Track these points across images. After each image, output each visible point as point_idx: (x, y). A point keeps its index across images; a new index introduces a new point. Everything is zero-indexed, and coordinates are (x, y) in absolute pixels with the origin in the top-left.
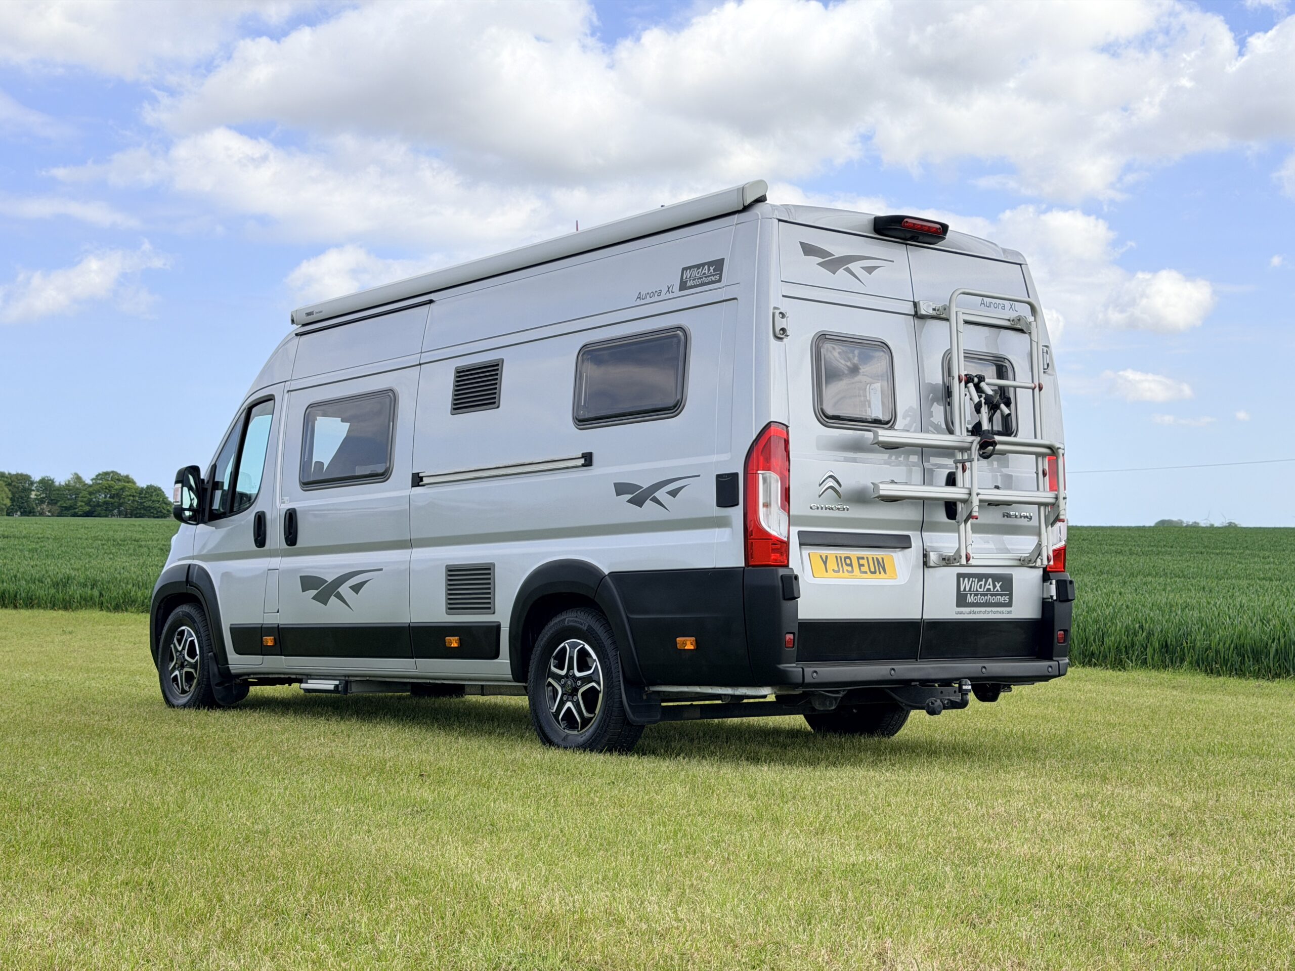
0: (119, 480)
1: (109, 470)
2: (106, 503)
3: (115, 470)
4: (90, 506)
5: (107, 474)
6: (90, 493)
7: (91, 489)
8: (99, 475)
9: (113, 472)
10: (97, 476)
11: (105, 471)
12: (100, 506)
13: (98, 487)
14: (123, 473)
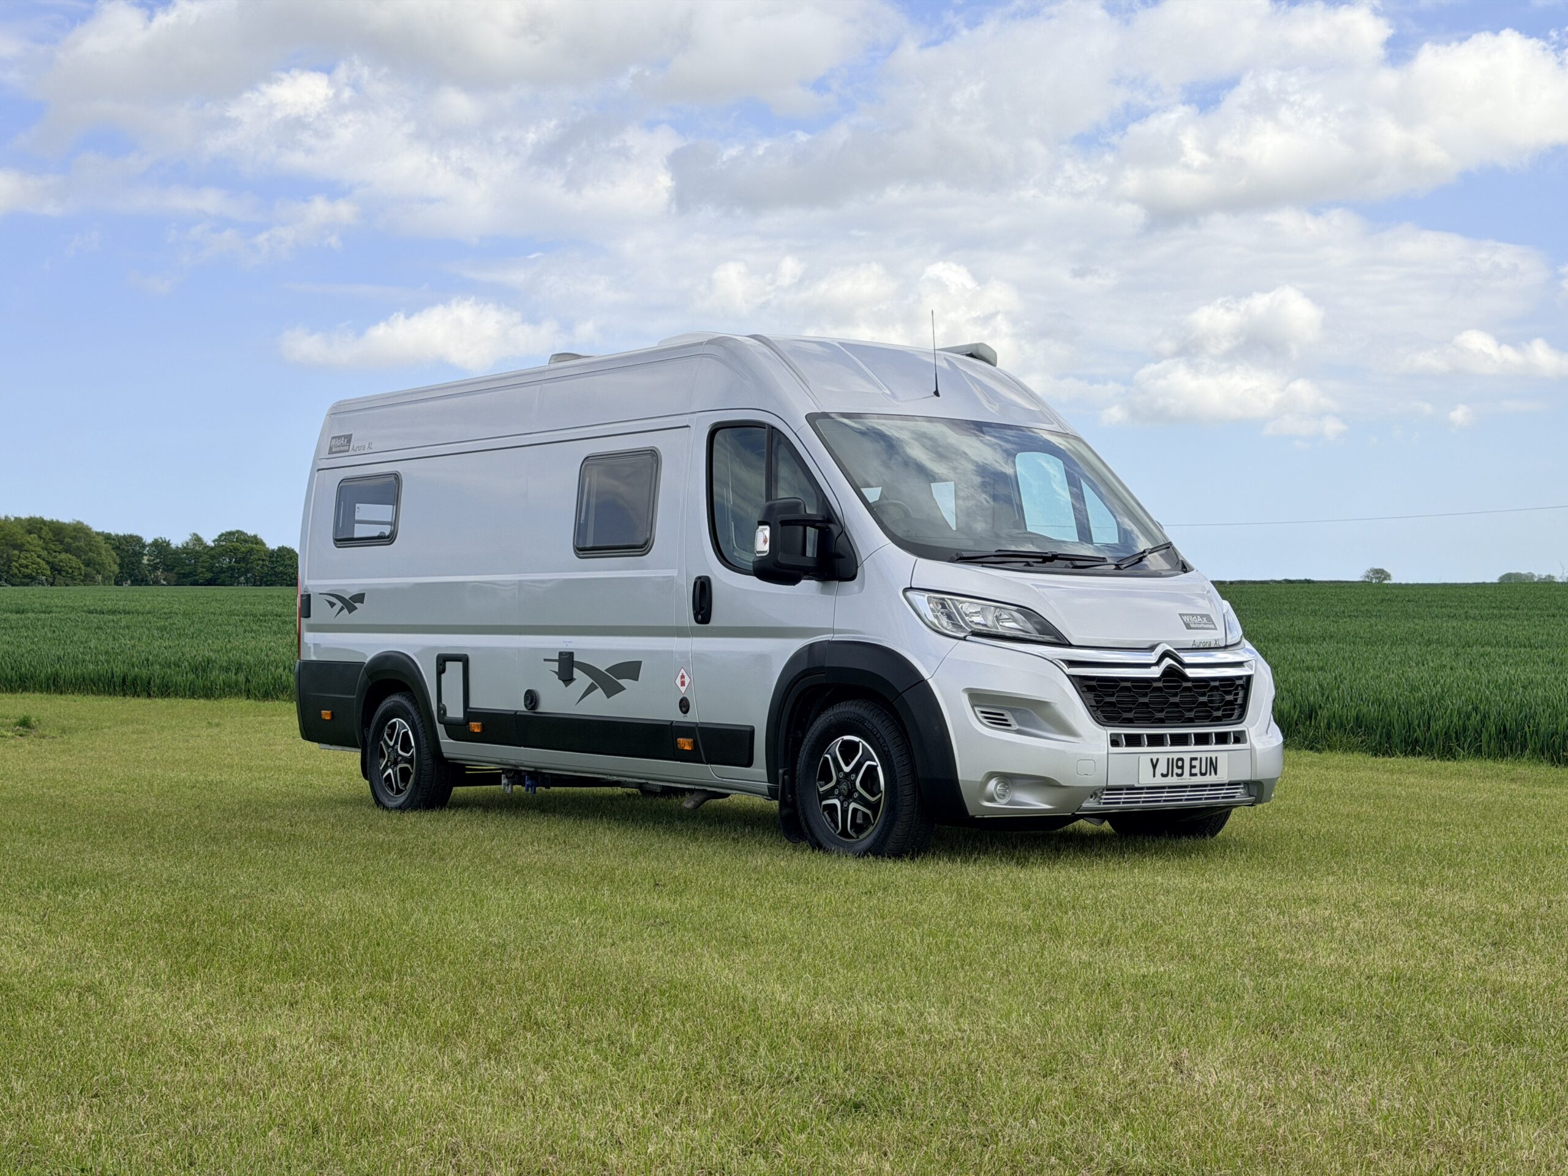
0: (246, 541)
1: (234, 529)
2: (231, 568)
3: (240, 529)
4: (213, 572)
5: (231, 533)
6: (213, 557)
7: (213, 552)
8: (222, 535)
9: (238, 532)
10: (220, 536)
11: (229, 530)
12: (224, 572)
13: (221, 549)
14: (250, 532)
